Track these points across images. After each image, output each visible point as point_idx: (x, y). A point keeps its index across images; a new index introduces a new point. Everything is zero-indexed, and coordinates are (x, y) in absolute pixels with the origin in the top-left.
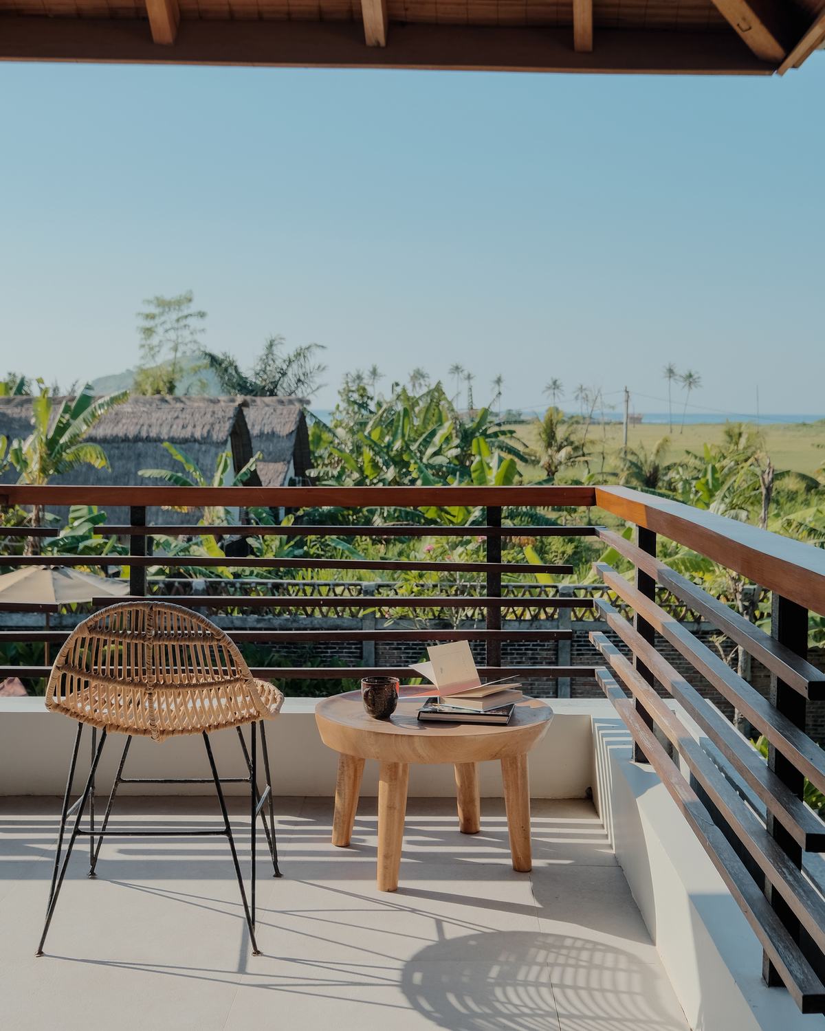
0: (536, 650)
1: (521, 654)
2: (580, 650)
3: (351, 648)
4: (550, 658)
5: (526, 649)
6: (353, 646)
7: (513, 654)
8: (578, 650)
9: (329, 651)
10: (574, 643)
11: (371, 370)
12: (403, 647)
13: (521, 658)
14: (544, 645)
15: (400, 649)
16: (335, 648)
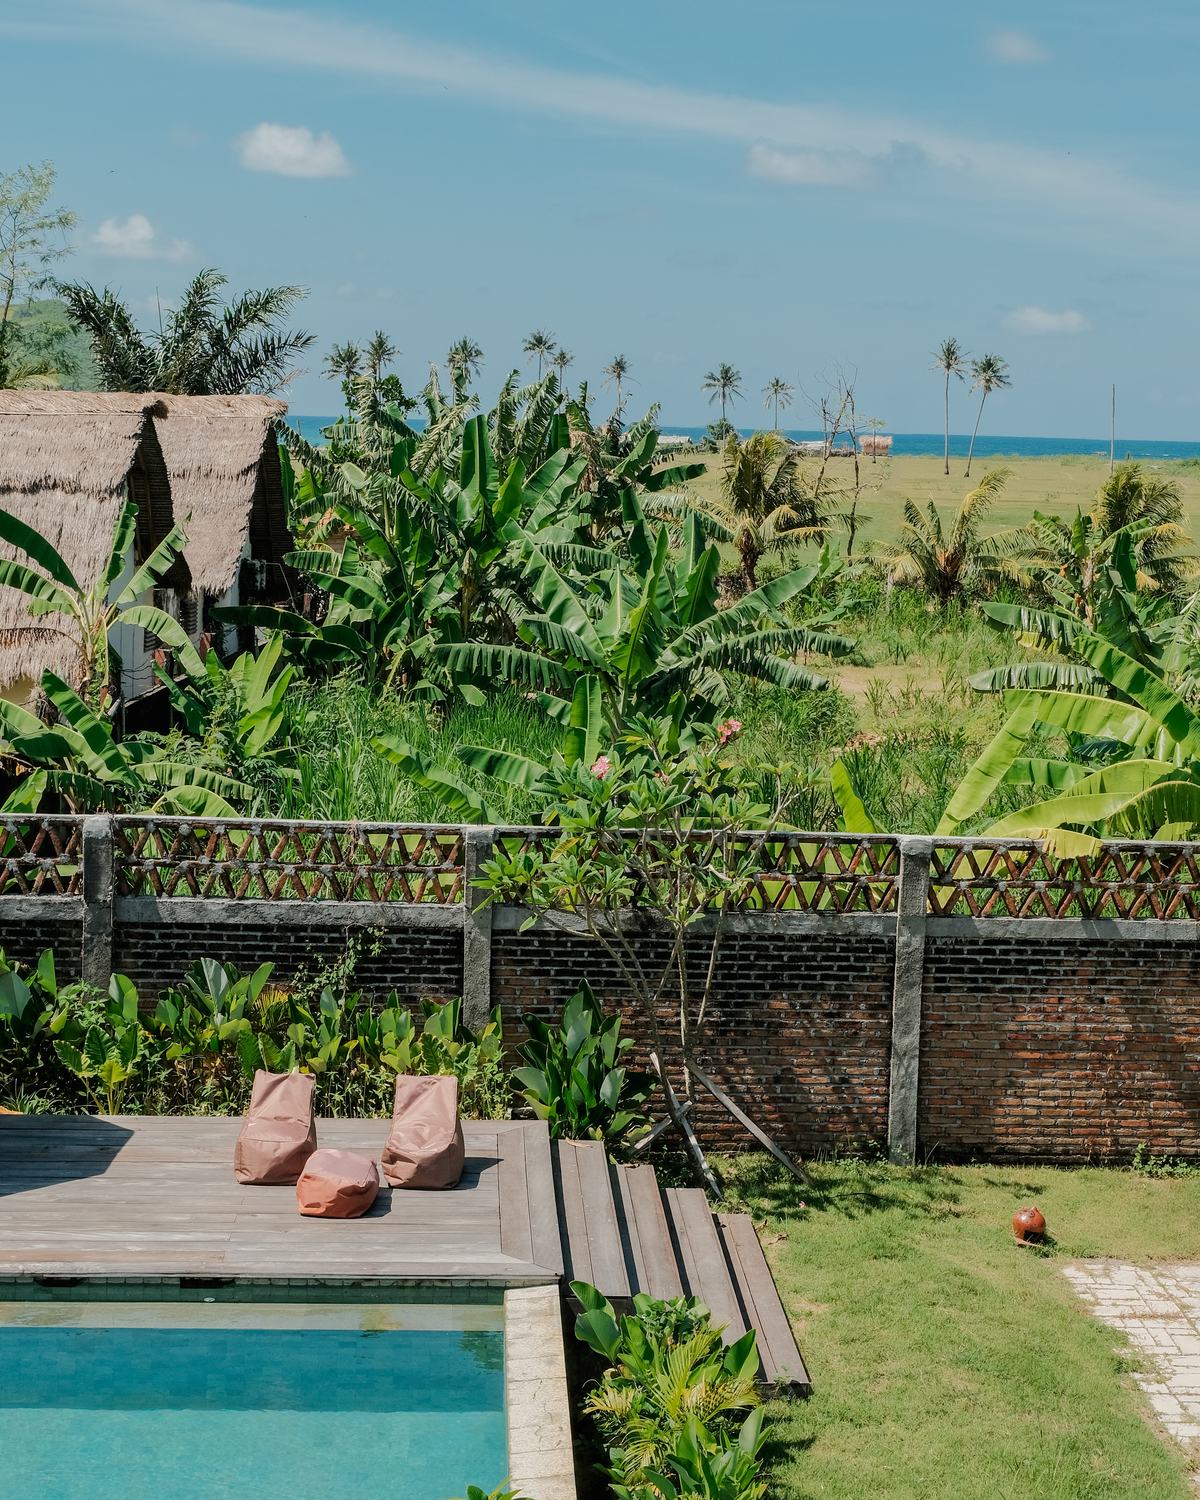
0: (846, 978)
1: (811, 987)
2: (943, 980)
3: (437, 971)
4: (876, 997)
5: (824, 977)
6: (443, 967)
7: (795, 986)
8: (937, 980)
9: (389, 976)
10: (929, 966)
11: (374, 340)
12: (553, 970)
13: (814, 996)
14: (864, 969)
15: (547, 973)
16: (402, 970)
